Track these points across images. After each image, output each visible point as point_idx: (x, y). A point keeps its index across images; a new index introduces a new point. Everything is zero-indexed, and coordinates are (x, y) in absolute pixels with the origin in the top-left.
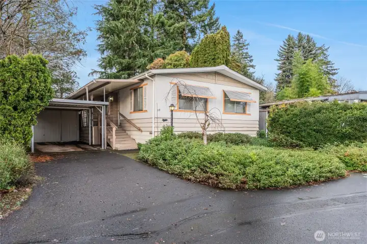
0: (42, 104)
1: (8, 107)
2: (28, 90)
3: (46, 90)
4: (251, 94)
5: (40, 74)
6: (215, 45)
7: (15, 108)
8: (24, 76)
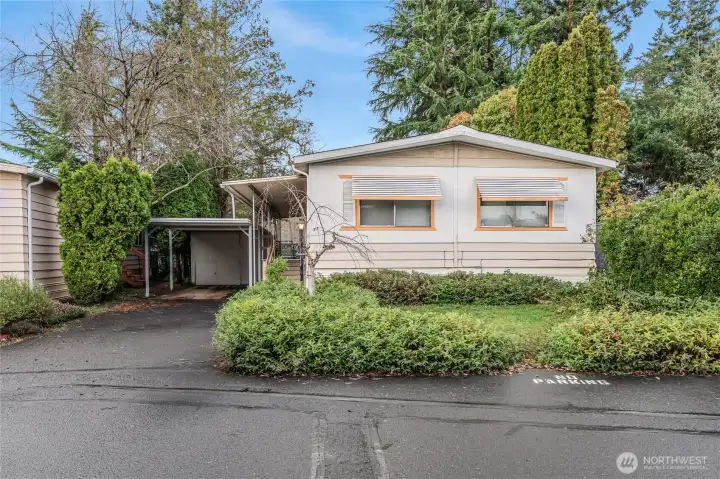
0: (124, 229)
1: (81, 235)
2: (105, 211)
3: (130, 207)
4: (566, 179)
5: (121, 186)
6: (557, 66)
7: (90, 236)
8: (99, 191)
